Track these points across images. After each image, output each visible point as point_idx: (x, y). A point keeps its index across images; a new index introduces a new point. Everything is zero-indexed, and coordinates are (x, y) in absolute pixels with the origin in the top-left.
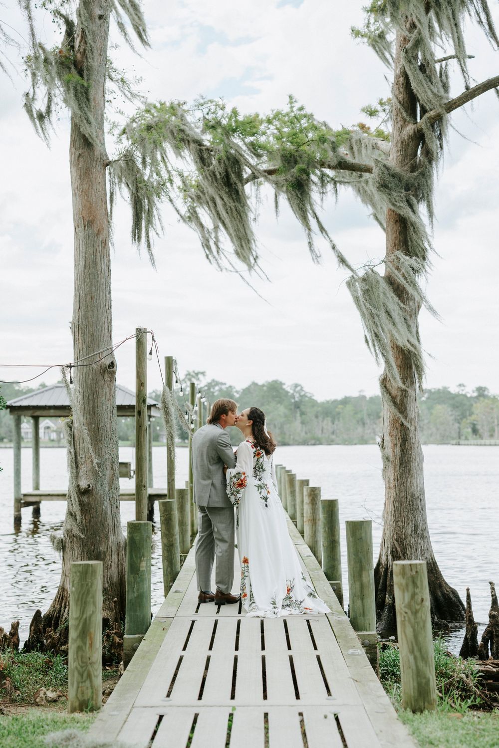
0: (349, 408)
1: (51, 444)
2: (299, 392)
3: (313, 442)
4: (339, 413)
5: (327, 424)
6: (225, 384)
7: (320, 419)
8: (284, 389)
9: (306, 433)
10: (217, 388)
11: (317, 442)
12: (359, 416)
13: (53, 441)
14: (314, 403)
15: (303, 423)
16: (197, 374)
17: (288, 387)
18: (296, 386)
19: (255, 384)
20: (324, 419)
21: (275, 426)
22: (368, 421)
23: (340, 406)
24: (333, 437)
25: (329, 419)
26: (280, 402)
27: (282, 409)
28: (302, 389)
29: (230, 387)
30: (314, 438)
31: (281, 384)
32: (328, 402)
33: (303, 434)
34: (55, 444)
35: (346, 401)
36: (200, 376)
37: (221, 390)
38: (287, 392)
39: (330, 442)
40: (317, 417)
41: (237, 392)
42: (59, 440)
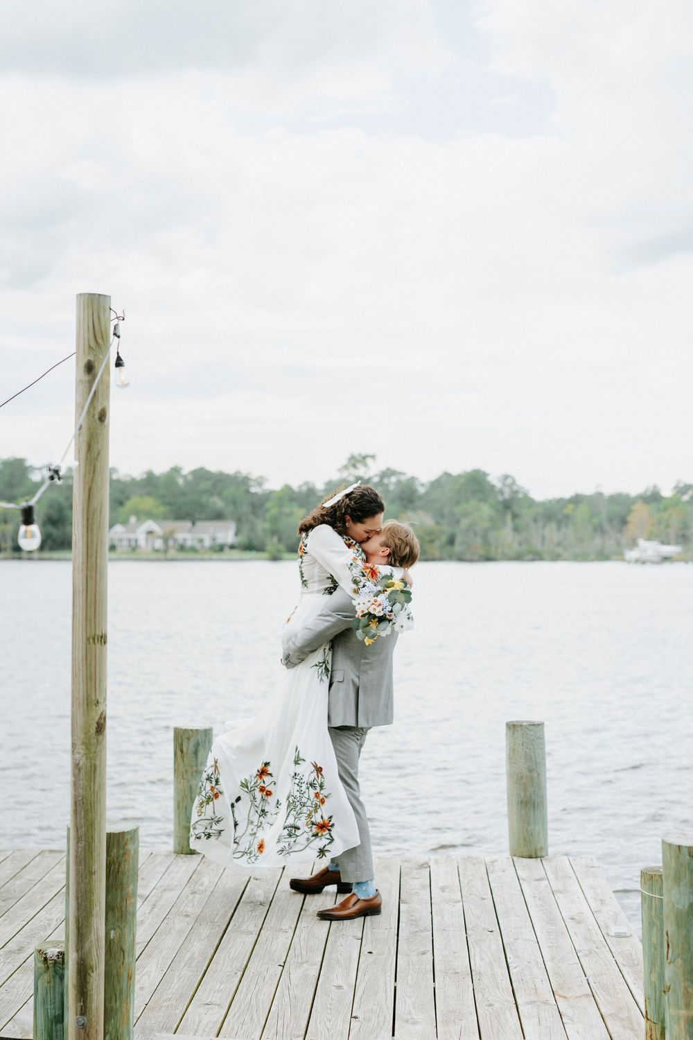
0: (583, 509)
1: (154, 556)
2: (510, 486)
3: (530, 557)
4: (567, 517)
5: (551, 531)
6: (404, 474)
7: (540, 524)
8: (488, 483)
9: (520, 544)
10: (394, 479)
11: (537, 556)
12: (596, 521)
13: (157, 551)
14: (531, 503)
15: (516, 529)
16: (364, 458)
17: (494, 479)
18: (506, 477)
19: (447, 475)
20: (544, 526)
21: (475, 534)
22: (607, 527)
23: (571, 507)
24: (560, 550)
25: (553, 525)
26: (484, 500)
27: (486, 510)
28: (514, 483)
29: (413, 478)
30: (531, 552)
31: (485, 474)
32: (550, 501)
33: (516, 546)
34: (161, 556)
35: (577, 500)
36: (369, 461)
37: (399, 482)
38: (493, 487)
39: (556, 557)
40: (535, 521)
41: (423, 485)
42: (166, 551)
